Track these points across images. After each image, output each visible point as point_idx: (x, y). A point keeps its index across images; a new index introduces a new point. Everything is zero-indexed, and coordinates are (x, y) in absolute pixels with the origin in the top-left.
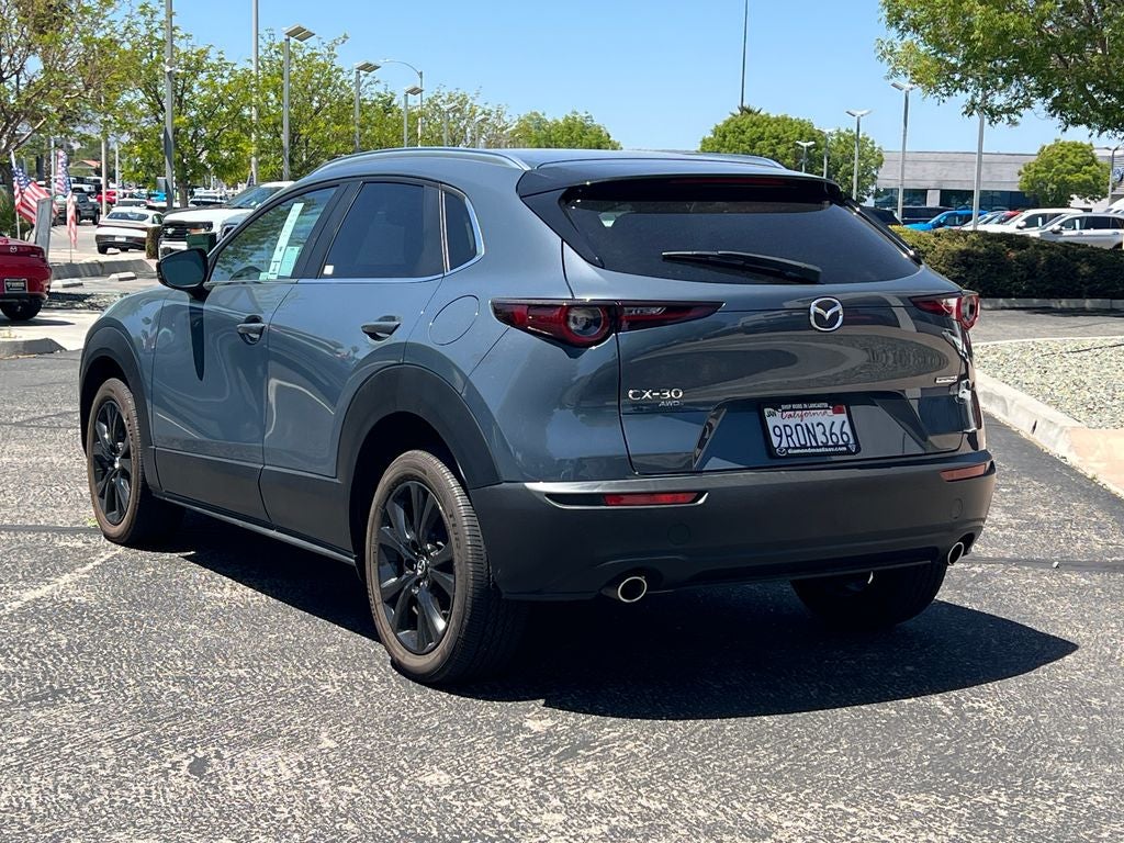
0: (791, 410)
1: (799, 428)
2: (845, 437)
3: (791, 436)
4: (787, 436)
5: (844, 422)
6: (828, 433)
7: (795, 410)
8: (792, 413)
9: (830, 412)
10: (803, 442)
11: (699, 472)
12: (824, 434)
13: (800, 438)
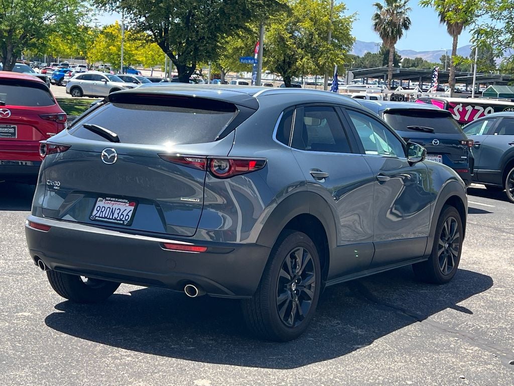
0: (110, 200)
1: (108, 209)
2: (127, 217)
3: (103, 212)
4: (101, 211)
5: (131, 210)
6: (120, 214)
7: (112, 201)
8: (110, 202)
9: (127, 205)
10: (106, 216)
11: (60, 220)
12: (118, 214)
13: (106, 213)
